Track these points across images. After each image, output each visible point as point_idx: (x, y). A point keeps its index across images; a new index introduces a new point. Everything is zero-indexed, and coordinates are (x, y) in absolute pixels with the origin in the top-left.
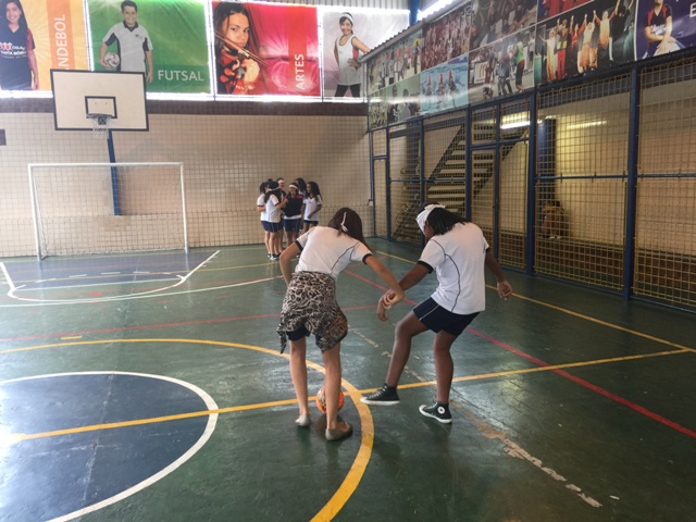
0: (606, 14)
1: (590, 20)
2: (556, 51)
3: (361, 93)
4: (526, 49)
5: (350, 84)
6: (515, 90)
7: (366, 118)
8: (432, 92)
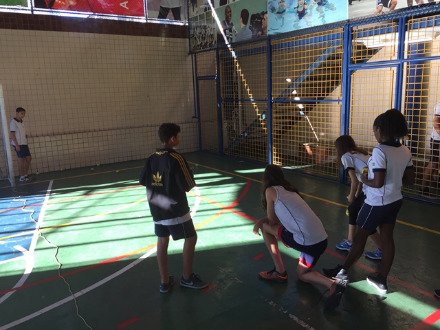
3: (182, 16)
5: (171, 7)
7: (187, 40)
8: (287, 10)
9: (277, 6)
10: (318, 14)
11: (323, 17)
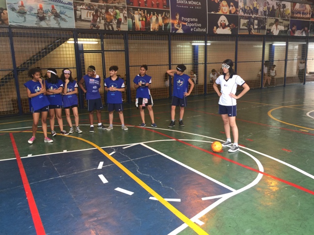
0: (160, 15)
1: (154, 14)
2: (140, 20)
4: (121, 15)
6: (115, 29)
8: (28, 13)
9: (18, 8)
10: (55, 22)
11: (59, 24)
